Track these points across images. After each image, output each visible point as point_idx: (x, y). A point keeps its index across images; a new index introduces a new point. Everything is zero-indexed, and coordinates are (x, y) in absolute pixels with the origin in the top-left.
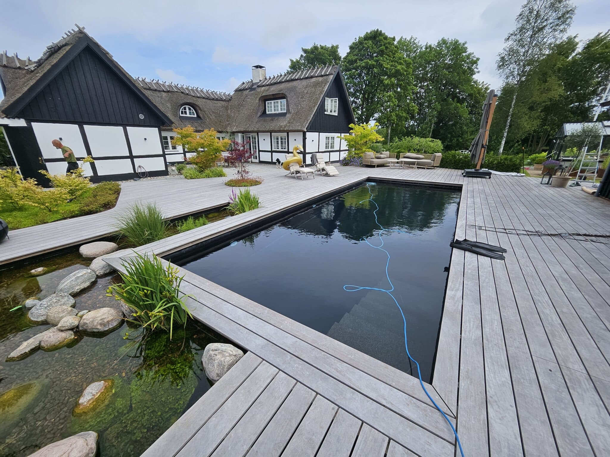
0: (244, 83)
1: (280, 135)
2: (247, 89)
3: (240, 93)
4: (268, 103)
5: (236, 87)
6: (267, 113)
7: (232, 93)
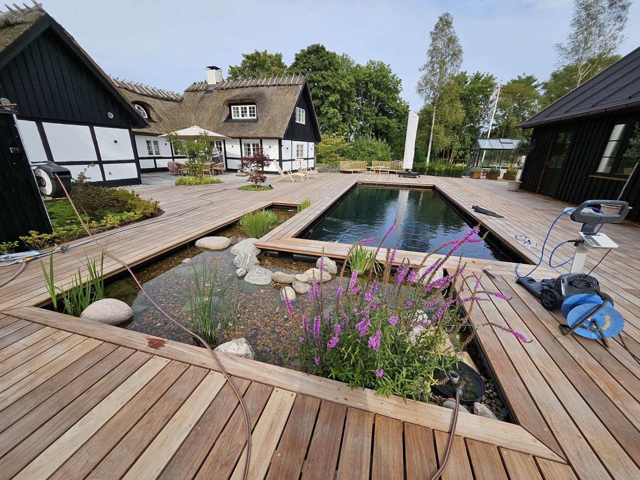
0: (195, 83)
1: (251, 142)
2: (201, 91)
3: (192, 94)
4: (234, 109)
5: (186, 88)
6: (233, 118)
7: (182, 94)
